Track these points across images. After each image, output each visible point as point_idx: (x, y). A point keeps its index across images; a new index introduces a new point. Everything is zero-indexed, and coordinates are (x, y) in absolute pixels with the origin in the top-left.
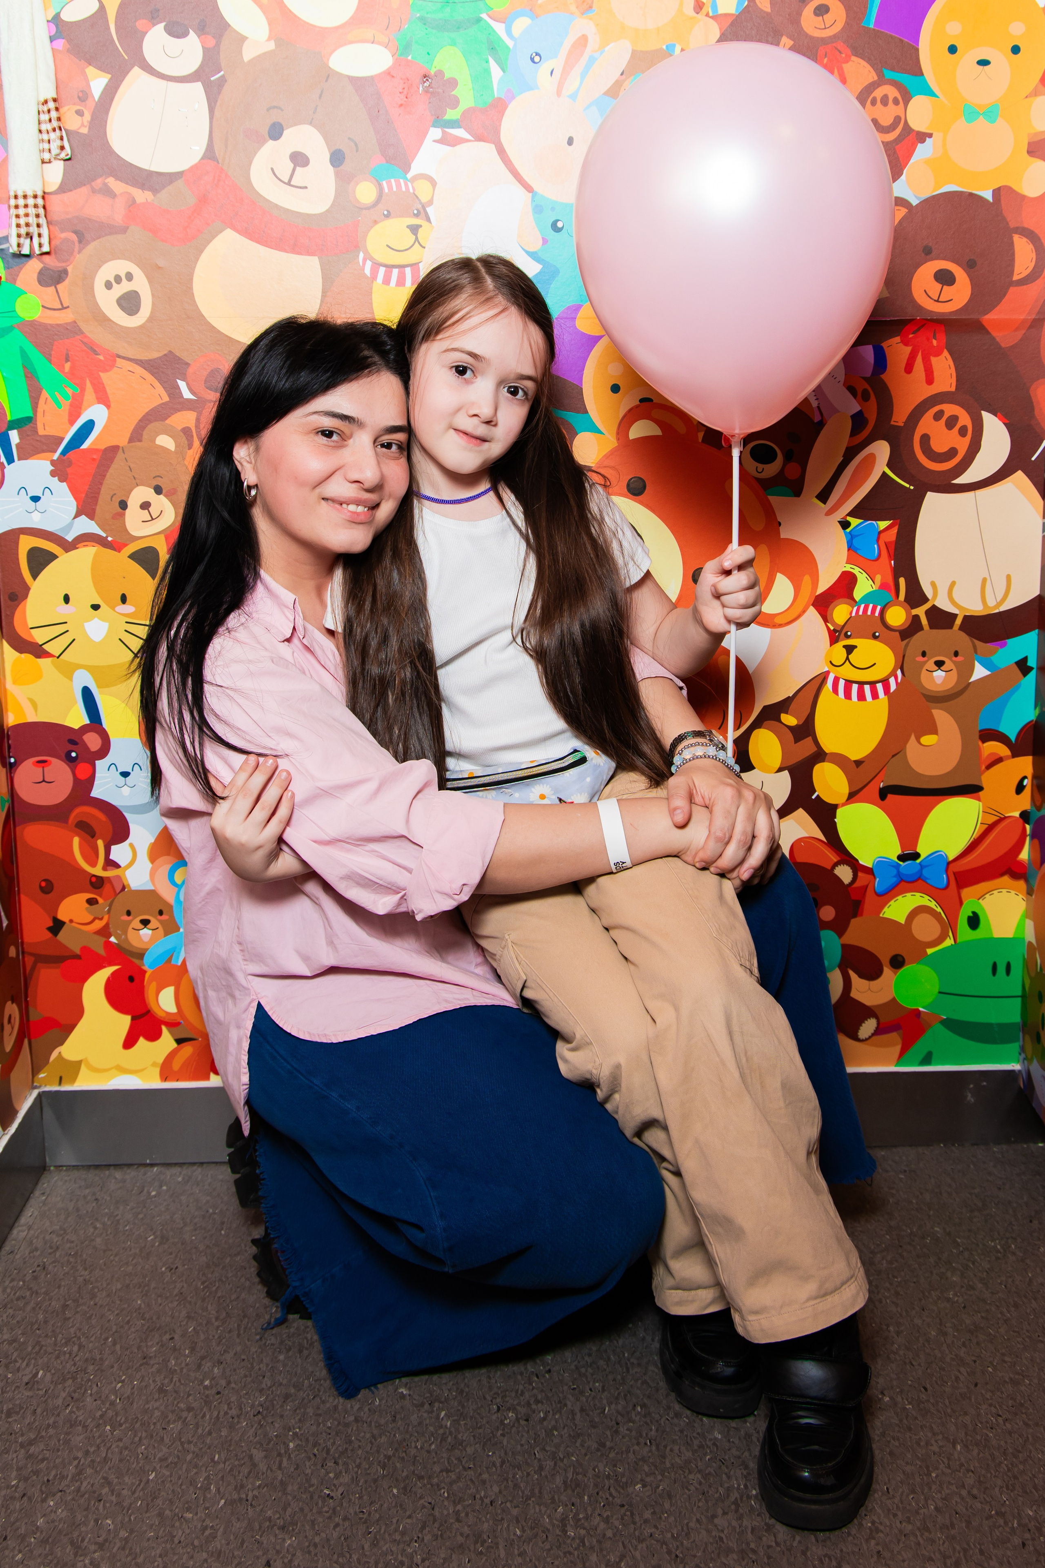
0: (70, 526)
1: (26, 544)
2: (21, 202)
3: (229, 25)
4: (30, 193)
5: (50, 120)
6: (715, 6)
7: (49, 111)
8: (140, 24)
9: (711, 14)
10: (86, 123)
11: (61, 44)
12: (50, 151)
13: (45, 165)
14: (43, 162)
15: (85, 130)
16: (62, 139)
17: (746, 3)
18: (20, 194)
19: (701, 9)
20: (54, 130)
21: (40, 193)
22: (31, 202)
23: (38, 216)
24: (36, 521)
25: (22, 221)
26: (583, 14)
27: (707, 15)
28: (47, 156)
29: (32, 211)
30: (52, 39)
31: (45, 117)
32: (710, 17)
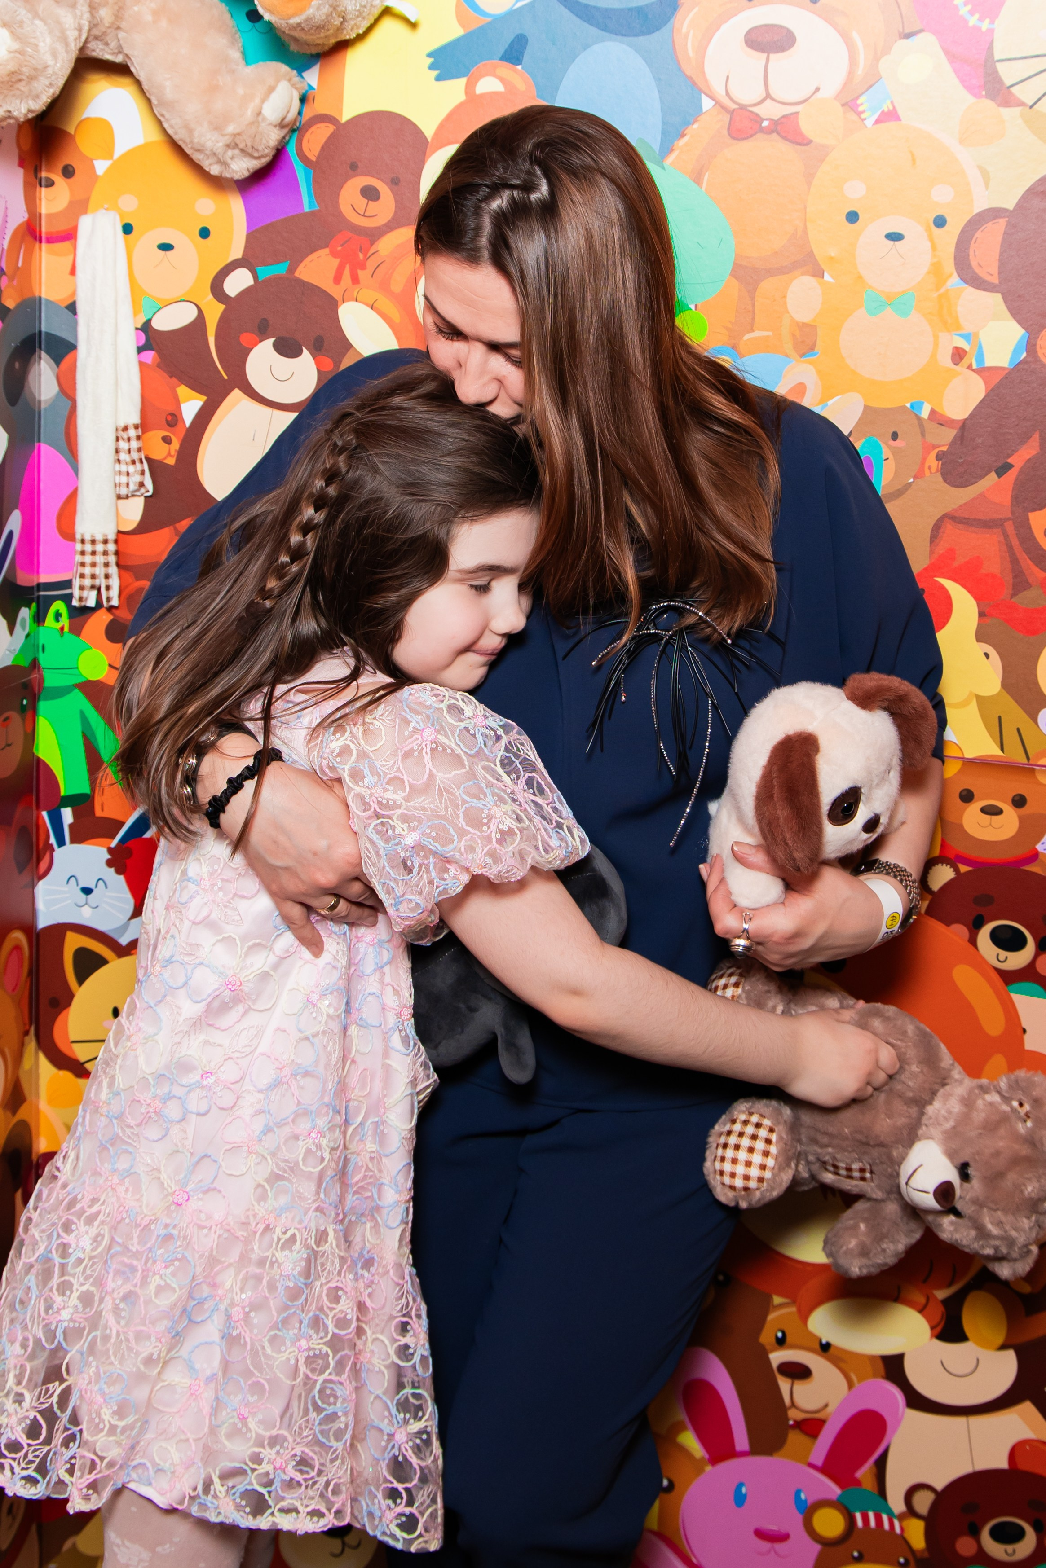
0: (124, 928)
1: (73, 942)
2: (88, 548)
3: (351, 346)
4: (99, 537)
5: (129, 451)
6: (980, 356)
7: (129, 439)
8: (245, 339)
9: (974, 367)
10: (173, 453)
11: (150, 356)
12: (128, 485)
13: (121, 502)
14: (119, 497)
15: (171, 461)
16: (143, 473)
17: (1024, 355)
18: (88, 538)
19: (961, 359)
20: (133, 462)
21: (112, 536)
22: (100, 548)
23: (106, 565)
24: (86, 916)
25: (87, 571)
26: (802, 356)
27: (970, 367)
28: (124, 491)
29: (100, 559)
30: (140, 350)
31: (123, 445)
32: (974, 370)
